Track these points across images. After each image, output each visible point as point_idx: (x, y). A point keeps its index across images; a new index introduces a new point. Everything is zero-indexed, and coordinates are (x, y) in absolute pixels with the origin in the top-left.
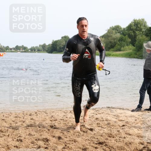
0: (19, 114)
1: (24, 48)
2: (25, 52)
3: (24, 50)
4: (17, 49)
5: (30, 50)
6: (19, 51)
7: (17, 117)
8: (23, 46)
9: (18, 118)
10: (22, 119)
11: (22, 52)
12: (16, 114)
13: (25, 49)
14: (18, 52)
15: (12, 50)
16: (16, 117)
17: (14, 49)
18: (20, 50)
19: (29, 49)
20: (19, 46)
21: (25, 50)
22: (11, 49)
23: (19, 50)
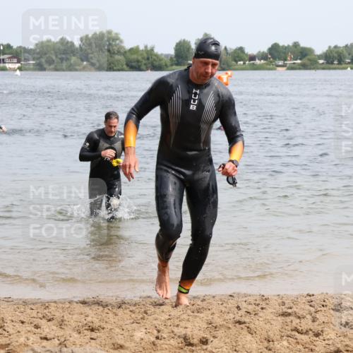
0: (295, 302)
1: (301, 53)
2: (304, 67)
3: (299, 61)
4: (274, 58)
5: (321, 61)
6: (281, 63)
7: (289, 314)
8: (296, 45)
9: (291, 318)
10: (310, 322)
11: (292, 68)
12: (284, 304)
13: (306, 55)
14: (279, 69)
15: (258, 62)
16: (285, 314)
17: (263, 56)
18: (285, 60)
19: (320, 57)
20: (283, 46)
21: (305, 61)
22: (252, 58)
23: (280, 59)
